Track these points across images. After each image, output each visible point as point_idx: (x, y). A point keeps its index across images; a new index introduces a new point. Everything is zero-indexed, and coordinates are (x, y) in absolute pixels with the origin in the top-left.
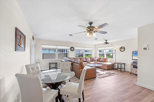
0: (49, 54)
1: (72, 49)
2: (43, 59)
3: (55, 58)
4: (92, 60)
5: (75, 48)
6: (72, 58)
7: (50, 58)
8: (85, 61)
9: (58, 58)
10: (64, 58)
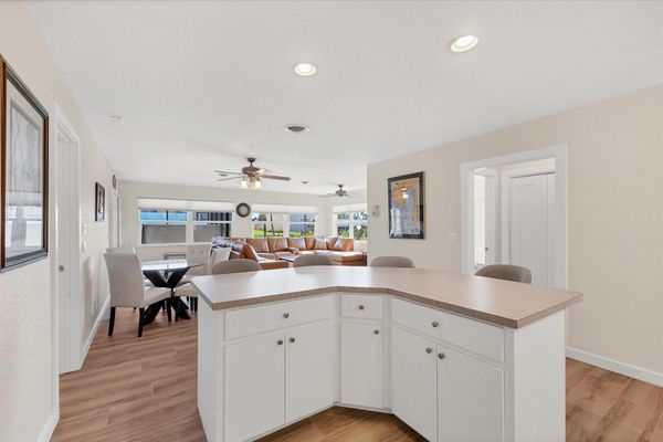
0: (167, 226)
1: (243, 210)
2: (143, 242)
3: (184, 241)
4: (310, 245)
5: (254, 207)
6: (242, 240)
7: (166, 239)
8: (286, 250)
9: (195, 241)
10: (214, 239)
